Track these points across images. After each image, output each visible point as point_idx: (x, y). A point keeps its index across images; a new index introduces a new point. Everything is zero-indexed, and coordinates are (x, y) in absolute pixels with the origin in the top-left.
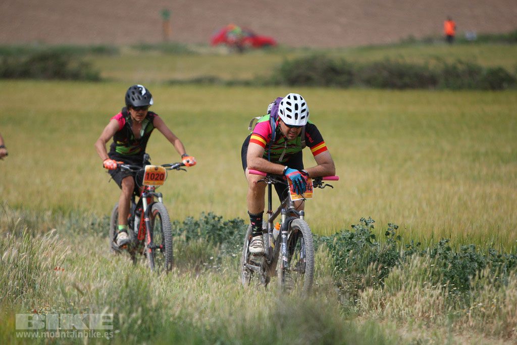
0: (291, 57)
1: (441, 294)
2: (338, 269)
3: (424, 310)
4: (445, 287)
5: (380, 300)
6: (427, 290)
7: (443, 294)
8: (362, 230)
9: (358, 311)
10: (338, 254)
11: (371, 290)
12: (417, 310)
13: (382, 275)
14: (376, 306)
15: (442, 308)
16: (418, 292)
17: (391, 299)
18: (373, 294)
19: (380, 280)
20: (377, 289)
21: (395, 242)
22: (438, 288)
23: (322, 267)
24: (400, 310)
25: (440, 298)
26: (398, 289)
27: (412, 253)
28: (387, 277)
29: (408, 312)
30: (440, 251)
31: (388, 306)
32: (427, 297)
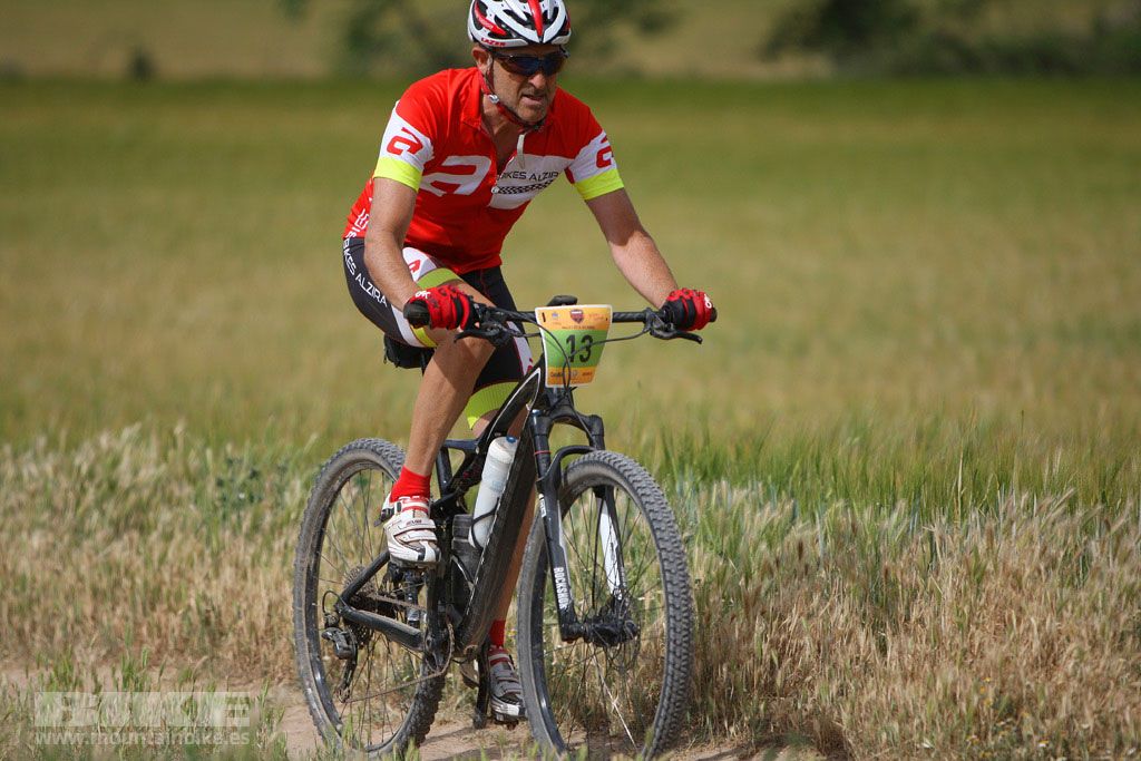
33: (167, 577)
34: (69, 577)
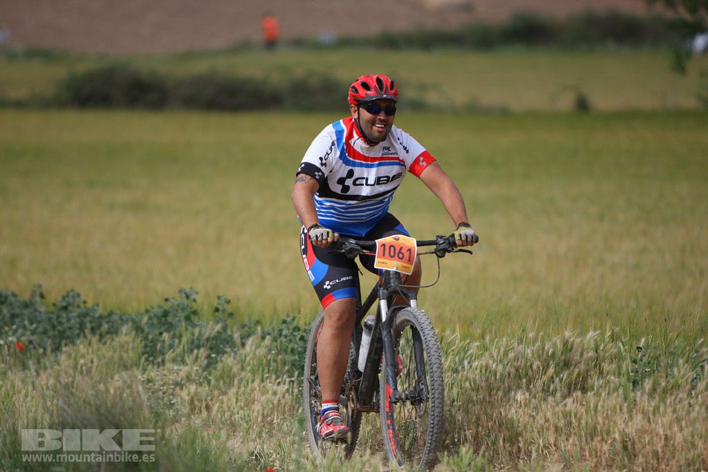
0: (82, 68)
1: (288, 390)
2: (147, 359)
3: (265, 414)
4: (293, 382)
5: (206, 401)
6: (269, 386)
7: (291, 390)
8: (178, 305)
9: (174, 416)
10: (146, 338)
11: (193, 388)
12: (255, 414)
13: (208, 366)
14: (200, 408)
15: (290, 410)
16: (258, 389)
17: (220, 398)
18: (196, 393)
19: (205, 373)
20: (201, 384)
21: (226, 320)
22: (284, 384)
23: (125, 356)
24: (233, 414)
25: (287, 396)
26: (230, 385)
27: (249, 336)
28: (215, 369)
29: (243, 416)
30: (285, 332)
31: (215, 409)
32: (269, 396)
33: (600, 420)
34: (540, 420)
